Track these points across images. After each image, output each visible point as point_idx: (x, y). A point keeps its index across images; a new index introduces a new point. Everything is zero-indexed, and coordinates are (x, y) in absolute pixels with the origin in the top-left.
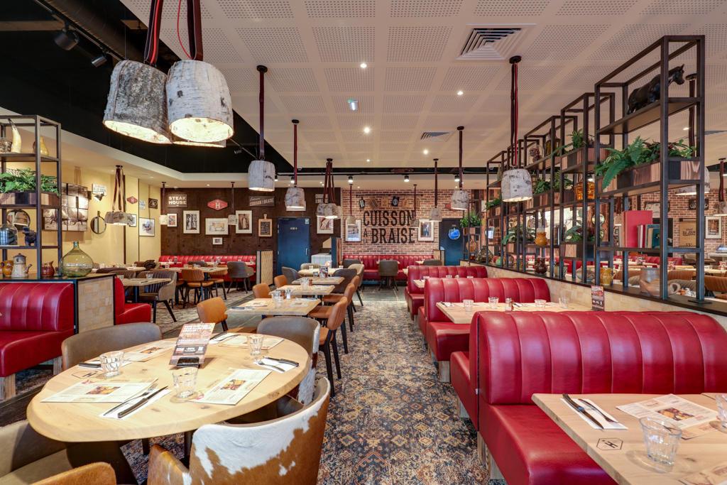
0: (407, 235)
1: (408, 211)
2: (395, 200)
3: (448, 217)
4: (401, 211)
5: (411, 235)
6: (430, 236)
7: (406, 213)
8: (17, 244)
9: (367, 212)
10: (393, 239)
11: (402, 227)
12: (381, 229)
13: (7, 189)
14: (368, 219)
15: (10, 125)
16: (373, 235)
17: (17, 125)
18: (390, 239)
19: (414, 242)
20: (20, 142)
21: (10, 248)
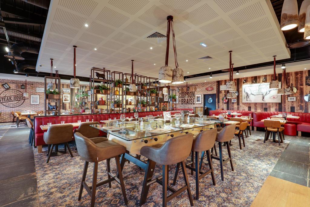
0: (192, 101)
1: (193, 92)
2: (188, 88)
3: (207, 93)
4: (191, 92)
5: (194, 101)
6: (200, 102)
7: (192, 93)
9: (180, 93)
10: (188, 103)
11: (191, 98)
12: (184, 99)
14: (180, 96)
16: (182, 101)
18: (187, 103)
19: (194, 104)
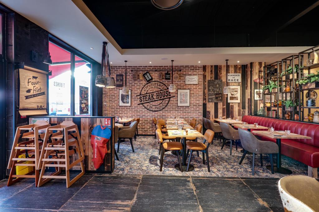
8: (315, 106)
13: (312, 81)
15: (313, 52)
17: (316, 51)
20: (318, 58)
21: (312, 108)
